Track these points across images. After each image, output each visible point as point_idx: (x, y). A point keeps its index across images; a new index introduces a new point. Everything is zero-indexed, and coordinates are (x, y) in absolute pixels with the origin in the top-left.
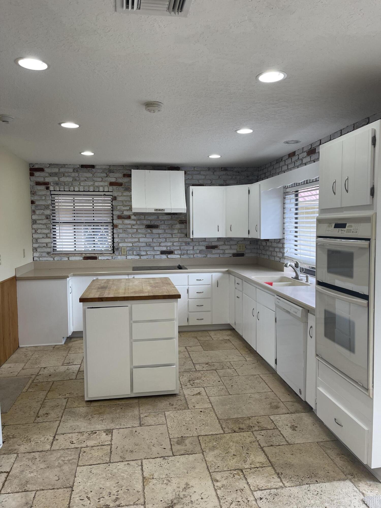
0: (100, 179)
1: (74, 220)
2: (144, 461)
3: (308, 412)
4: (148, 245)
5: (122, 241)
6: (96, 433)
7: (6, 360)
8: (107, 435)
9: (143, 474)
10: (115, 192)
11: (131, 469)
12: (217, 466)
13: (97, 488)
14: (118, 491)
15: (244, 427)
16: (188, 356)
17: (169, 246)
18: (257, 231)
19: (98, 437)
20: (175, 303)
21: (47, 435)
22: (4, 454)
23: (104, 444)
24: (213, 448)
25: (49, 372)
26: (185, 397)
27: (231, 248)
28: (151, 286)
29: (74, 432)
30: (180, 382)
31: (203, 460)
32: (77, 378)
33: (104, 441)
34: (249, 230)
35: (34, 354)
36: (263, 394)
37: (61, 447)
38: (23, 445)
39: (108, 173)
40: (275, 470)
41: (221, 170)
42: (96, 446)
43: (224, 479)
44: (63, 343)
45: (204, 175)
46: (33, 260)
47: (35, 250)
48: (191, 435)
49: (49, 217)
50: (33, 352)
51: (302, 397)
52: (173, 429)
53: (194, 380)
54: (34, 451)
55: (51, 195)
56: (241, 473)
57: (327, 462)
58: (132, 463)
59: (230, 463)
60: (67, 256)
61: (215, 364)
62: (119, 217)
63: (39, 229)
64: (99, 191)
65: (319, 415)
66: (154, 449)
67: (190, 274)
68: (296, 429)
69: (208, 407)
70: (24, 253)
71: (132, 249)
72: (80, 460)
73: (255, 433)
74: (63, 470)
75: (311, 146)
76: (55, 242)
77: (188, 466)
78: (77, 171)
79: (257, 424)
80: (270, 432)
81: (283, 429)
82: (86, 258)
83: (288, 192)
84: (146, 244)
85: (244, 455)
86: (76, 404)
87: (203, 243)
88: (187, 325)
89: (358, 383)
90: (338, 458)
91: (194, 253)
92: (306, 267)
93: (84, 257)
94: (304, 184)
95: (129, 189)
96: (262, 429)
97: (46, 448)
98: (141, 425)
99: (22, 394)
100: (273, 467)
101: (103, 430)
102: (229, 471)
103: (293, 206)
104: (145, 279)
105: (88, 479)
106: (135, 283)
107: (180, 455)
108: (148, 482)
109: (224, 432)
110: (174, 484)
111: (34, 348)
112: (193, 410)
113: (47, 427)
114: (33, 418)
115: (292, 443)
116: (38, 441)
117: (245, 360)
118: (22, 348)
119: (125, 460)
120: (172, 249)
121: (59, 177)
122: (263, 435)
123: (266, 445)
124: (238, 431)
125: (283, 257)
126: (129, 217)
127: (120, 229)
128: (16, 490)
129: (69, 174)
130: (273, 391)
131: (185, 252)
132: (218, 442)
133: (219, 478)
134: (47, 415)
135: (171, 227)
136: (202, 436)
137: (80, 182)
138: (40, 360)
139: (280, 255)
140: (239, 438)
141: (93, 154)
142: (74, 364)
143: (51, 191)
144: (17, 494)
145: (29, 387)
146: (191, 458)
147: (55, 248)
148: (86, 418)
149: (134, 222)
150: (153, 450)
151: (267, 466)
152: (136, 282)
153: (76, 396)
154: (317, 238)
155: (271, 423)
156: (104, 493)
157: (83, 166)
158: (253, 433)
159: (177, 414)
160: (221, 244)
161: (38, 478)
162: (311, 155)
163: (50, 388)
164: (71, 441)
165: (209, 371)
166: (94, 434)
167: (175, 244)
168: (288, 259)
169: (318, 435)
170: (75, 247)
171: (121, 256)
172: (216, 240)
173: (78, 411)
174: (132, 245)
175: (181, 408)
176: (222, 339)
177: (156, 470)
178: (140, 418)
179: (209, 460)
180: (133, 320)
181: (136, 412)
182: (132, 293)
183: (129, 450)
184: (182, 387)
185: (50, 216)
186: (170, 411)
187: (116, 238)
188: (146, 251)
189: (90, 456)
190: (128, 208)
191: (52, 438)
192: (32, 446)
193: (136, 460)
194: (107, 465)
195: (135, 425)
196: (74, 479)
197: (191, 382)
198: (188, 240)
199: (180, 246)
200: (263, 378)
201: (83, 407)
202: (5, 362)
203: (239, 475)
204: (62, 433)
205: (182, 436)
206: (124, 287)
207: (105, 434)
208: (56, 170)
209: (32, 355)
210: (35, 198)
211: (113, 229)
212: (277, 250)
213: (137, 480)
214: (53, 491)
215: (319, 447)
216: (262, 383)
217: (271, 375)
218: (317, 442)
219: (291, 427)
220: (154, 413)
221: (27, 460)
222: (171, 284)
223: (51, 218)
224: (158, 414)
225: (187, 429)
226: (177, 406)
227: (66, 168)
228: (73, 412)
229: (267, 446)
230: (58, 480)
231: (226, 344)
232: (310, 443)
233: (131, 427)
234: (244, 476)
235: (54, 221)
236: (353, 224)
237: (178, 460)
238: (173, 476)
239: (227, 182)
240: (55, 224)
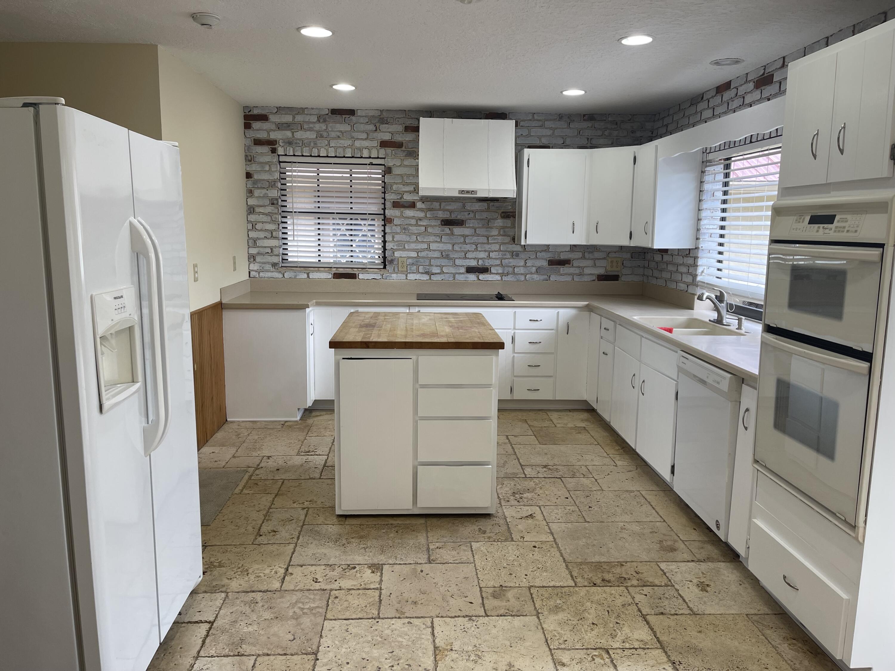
0: (364, 136)
1: (319, 207)
2: (436, 620)
3: (730, 561)
4: (445, 255)
5: (400, 248)
6: (355, 568)
7: (207, 441)
8: (373, 572)
9: (434, 641)
10: (389, 160)
11: (414, 631)
12: (562, 639)
13: (356, 657)
14: (393, 666)
15: (613, 579)
16: (510, 450)
17: (481, 259)
18: (646, 233)
19: (358, 575)
20: (494, 358)
21: (275, 566)
22: (205, 592)
23: (368, 586)
24: (556, 609)
25: (275, 464)
26: (506, 520)
27: (595, 266)
28: (451, 326)
29: (319, 563)
30: (498, 494)
31: (537, 628)
32: (322, 477)
33: (369, 582)
34: (631, 232)
35: (251, 433)
36: (646, 524)
37: (297, 586)
38: (235, 579)
39: (378, 125)
40: (668, 656)
41: (582, 119)
42: (356, 590)
43: (574, 662)
44: (298, 418)
45: (551, 128)
46: (249, 277)
47: (252, 258)
48: (517, 585)
49: (275, 202)
50: (250, 431)
51: (721, 534)
52: (486, 572)
53: (522, 493)
54: (253, 589)
55: (280, 162)
56: (606, 656)
57: (764, 650)
58: (416, 622)
59: (586, 637)
60: (306, 272)
61: (559, 467)
62: (396, 205)
63: (259, 222)
64: (362, 157)
65: (752, 567)
66: (452, 601)
67: (518, 310)
68: (708, 589)
69: (548, 540)
70: (235, 263)
71: (416, 262)
72: (329, 610)
73: (630, 589)
74: (302, 624)
75: (765, 69)
76: (285, 247)
77: (512, 635)
78: (325, 121)
79: (635, 574)
80: (659, 591)
81: (683, 587)
82: (337, 276)
83: (710, 161)
84: (442, 253)
85: (612, 626)
86: (321, 520)
87: (543, 254)
88: (509, 398)
89: (835, 514)
90: (786, 645)
91: (527, 272)
92: (737, 301)
93: (334, 274)
94: (745, 144)
95: (414, 154)
96: (645, 584)
97: (274, 585)
98: (430, 561)
99: (234, 497)
100: (664, 650)
101: (365, 564)
102: (584, 650)
103: (719, 186)
104: (439, 315)
105: (342, 642)
106: (423, 320)
107: (498, 616)
108: (442, 655)
109: (576, 584)
110: (488, 664)
111: (251, 424)
112: (520, 544)
113: (274, 553)
114: (252, 537)
115: (701, 613)
116: (260, 574)
117: (615, 465)
118: (232, 422)
119: (404, 616)
120: (487, 263)
121: (293, 131)
122: (646, 595)
123: (651, 612)
124: (601, 585)
125: (694, 283)
126: (412, 205)
127: (396, 225)
128: (224, 653)
129: (311, 126)
130: (664, 521)
131: (511, 270)
132: (564, 601)
133: (567, 660)
134: (274, 533)
135: (487, 224)
136: (535, 587)
137: (328, 140)
138: (261, 444)
139: (689, 279)
140: (603, 596)
141: (353, 88)
142: (317, 453)
143: (279, 155)
144: (225, 658)
145: (244, 487)
146: (517, 622)
147: (285, 257)
148: (338, 543)
149: (421, 215)
150: (451, 603)
151: (654, 648)
152: (424, 318)
153: (321, 506)
154: (770, 244)
155: (662, 575)
156: (368, 668)
157: (335, 112)
158: (628, 590)
159: (492, 547)
160: (576, 257)
161: (259, 635)
162: (763, 88)
163: (278, 490)
164: (314, 578)
165: (548, 479)
166: (351, 569)
167: (492, 255)
168: (703, 287)
169: (748, 602)
170: (319, 255)
171: (397, 273)
172: (568, 249)
173: (325, 530)
174: (416, 256)
175: (500, 539)
176: (572, 426)
177: (457, 638)
178: (428, 549)
179: (549, 628)
180: (419, 383)
181: (422, 539)
182: (418, 336)
183: (410, 600)
184: (500, 503)
185: (277, 200)
186: (480, 543)
187: (389, 241)
188: (441, 267)
189: (346, 604)
190: (411, 188)
191: (282, 571)
192: (251, 582)
193: (422, 617)
194: (374, 621)
195: (419, 560)
196: (320, 641)
197: (516, 495)
198: (517, 248)
199: (501, 259)
200: (646, 496)
201: (333, 525)
202: (205, 444)
203: (602, 659)
204: (300, 564)
205: (501, 586)
206: (405, 326)
207: (370, 571)
208: (288, 118)
209: (249, 435)
210: (253, 168)
211: (384, 226)
212: (683, 269)
213: (424, 651)
214: (284, 657)
215: (750, 624)
216: (645, 506)
217: (662, 494)
218: (747, 615)
219: (698, 585)
220: (452, 544)
221: (242, 605)
222: (486, 324)
223: (279, 204)
224: (460, 545)
225: (511, 574)
226: (491, 535)
227: (305, 114)
228: (316, 531)
229: (653, 613)
230: (293, 641)
231: (579, 434)
232: (733, 614)
233: (413, 564)
234: (612, 661)
235: (284, 209)
236: (849, 217)
237: (495, 624)
238: (486, 649)
239: (594, 142)
240: (285, 214)
